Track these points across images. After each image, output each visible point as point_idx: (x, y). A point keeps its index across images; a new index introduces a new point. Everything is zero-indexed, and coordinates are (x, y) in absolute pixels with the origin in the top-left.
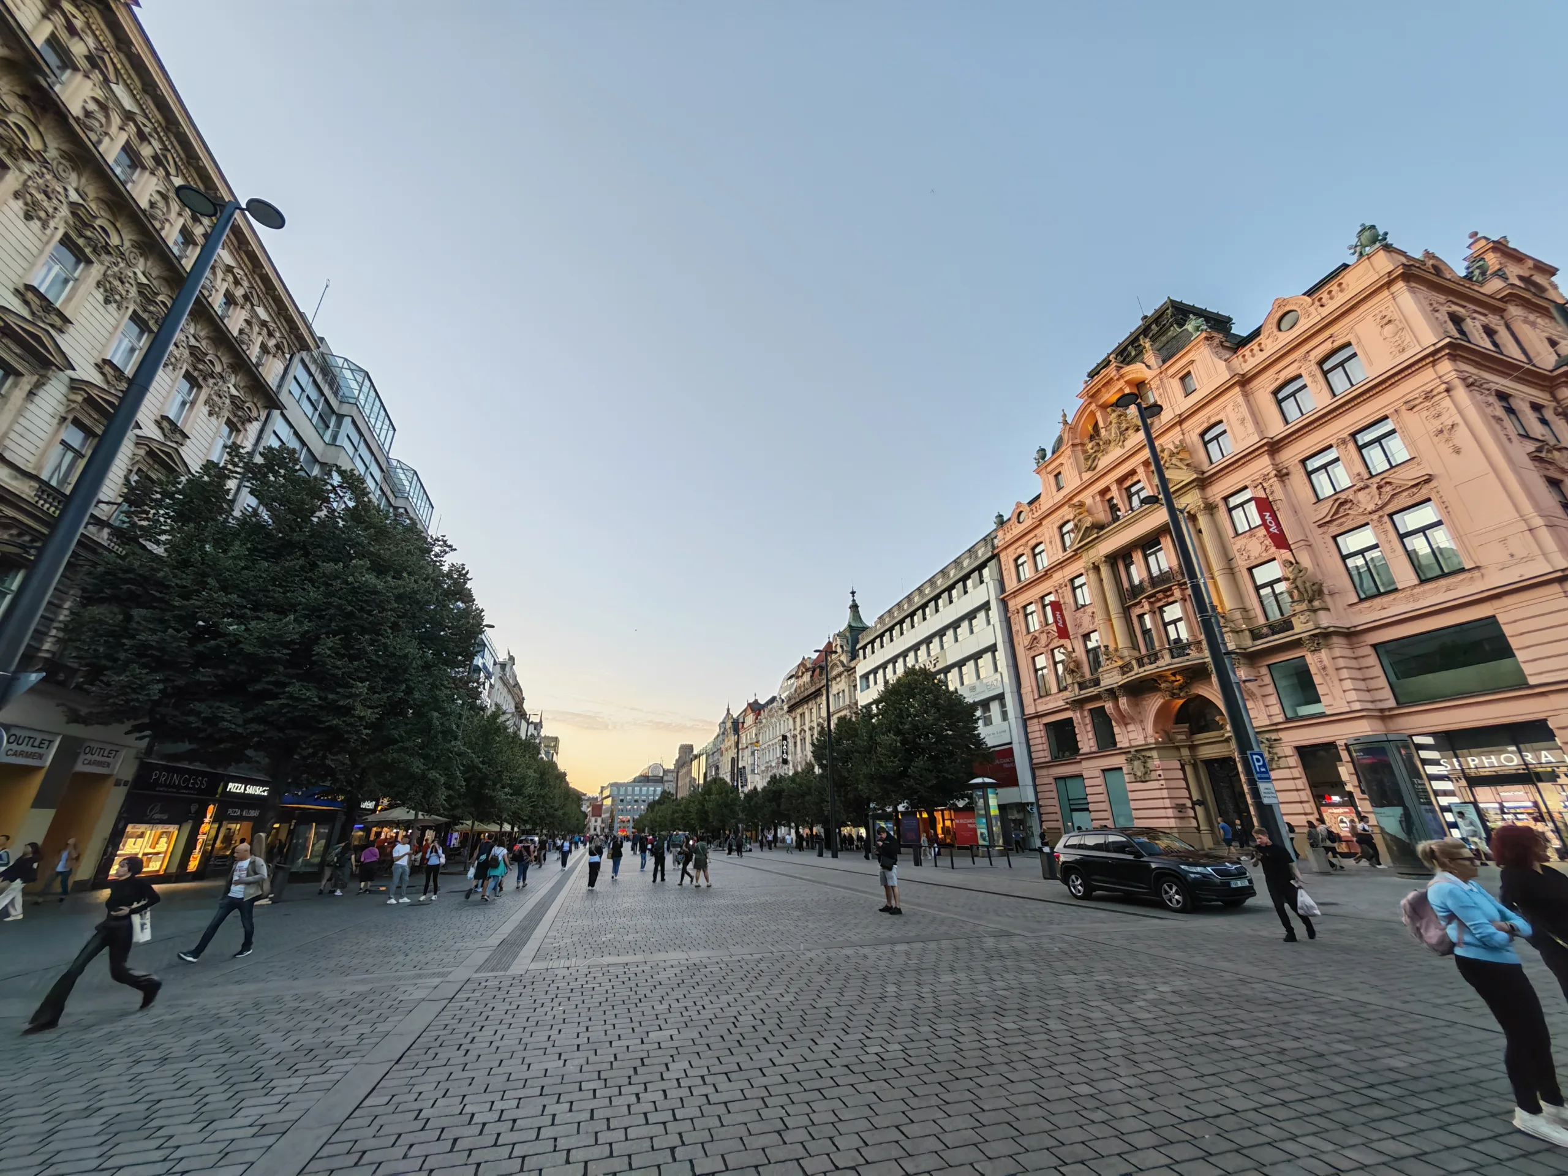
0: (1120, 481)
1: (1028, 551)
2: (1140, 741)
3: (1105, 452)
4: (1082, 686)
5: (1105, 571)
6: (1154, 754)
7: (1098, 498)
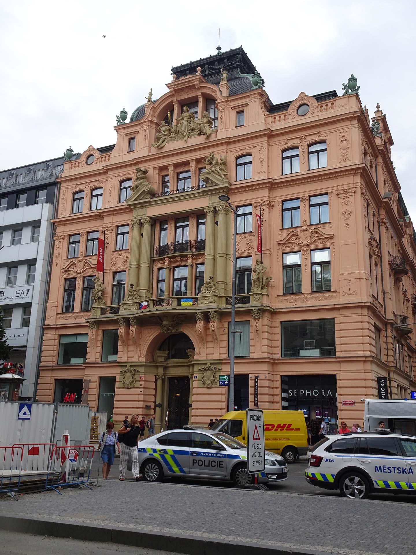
0: (176, 166)
1: (87, 190)
2: (135, 359)
3: (172, 139)
4: (103, 311)
5: (146, 229)
6: (142, 369)
7: (157, 171)
